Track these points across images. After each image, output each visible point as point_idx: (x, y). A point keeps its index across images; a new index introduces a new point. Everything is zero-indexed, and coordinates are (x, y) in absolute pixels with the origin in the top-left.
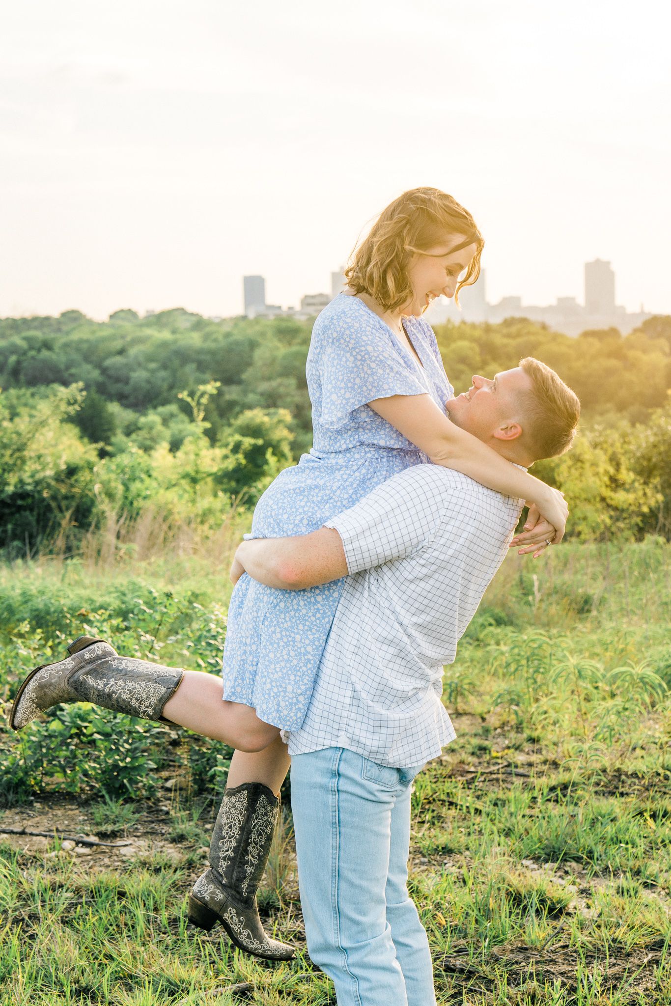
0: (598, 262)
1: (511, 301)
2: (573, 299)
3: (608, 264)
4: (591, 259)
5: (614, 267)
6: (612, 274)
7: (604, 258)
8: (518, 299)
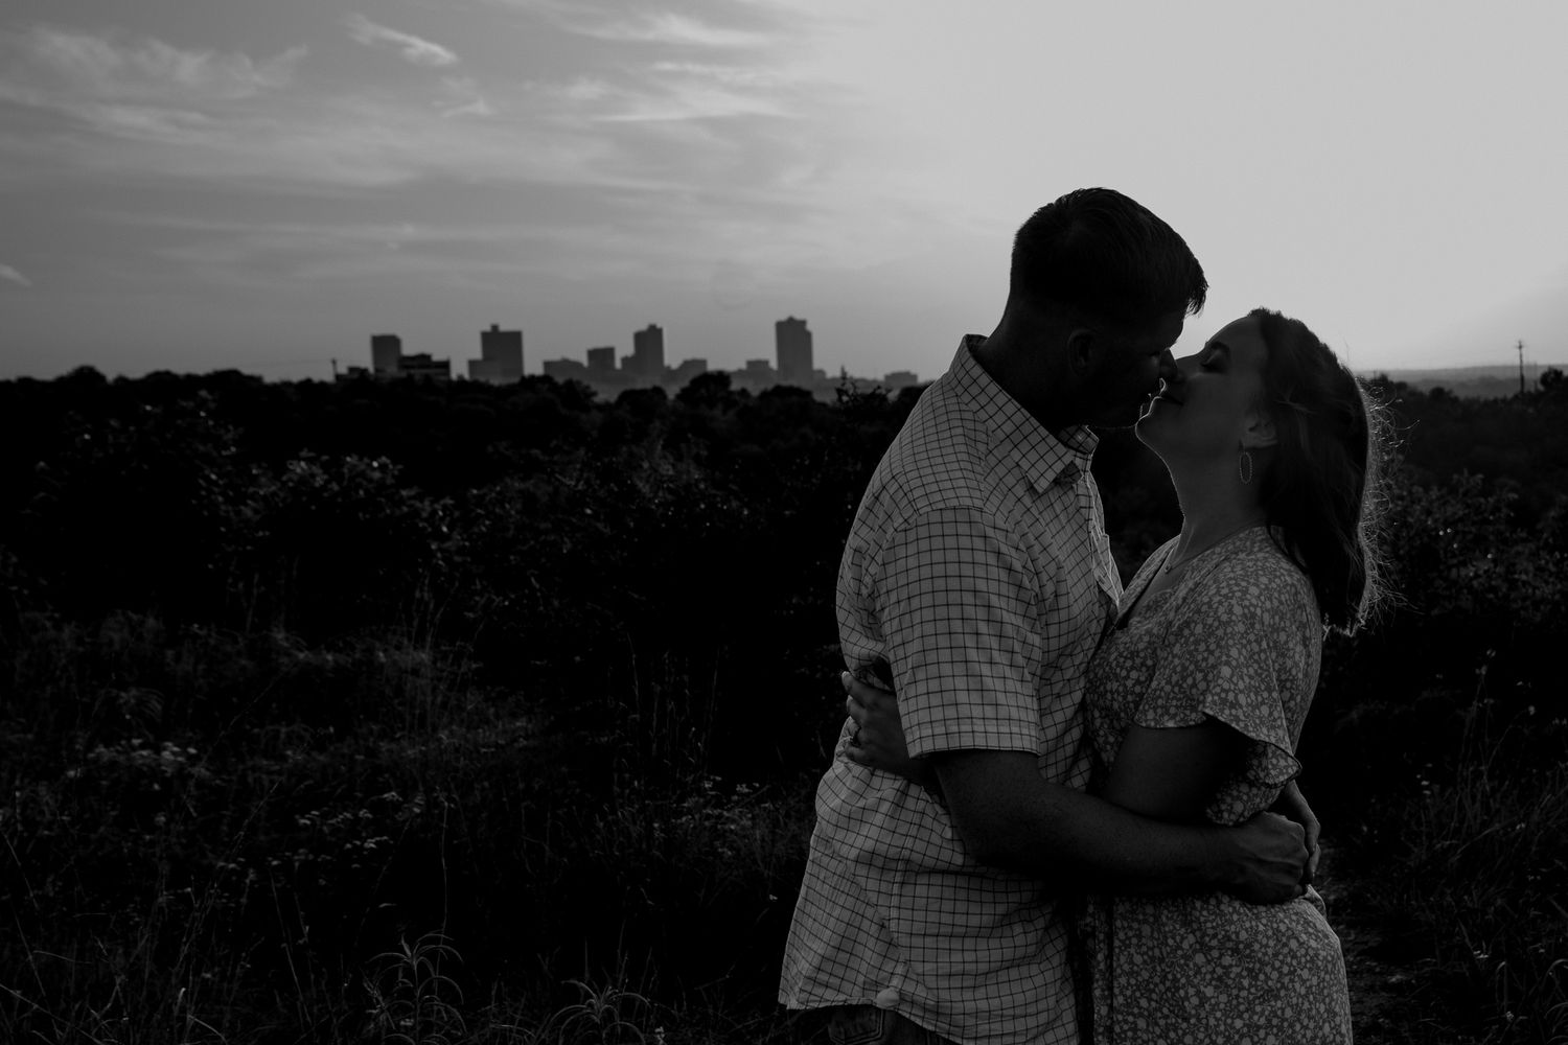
0: (791, 320)
1: (693, 367)
2: (766, 363)
3: (803, 323)
4: (783, 317)
5: (810, 327)
6: (808, 335)
7: (798, 316)
8: (703, 363)
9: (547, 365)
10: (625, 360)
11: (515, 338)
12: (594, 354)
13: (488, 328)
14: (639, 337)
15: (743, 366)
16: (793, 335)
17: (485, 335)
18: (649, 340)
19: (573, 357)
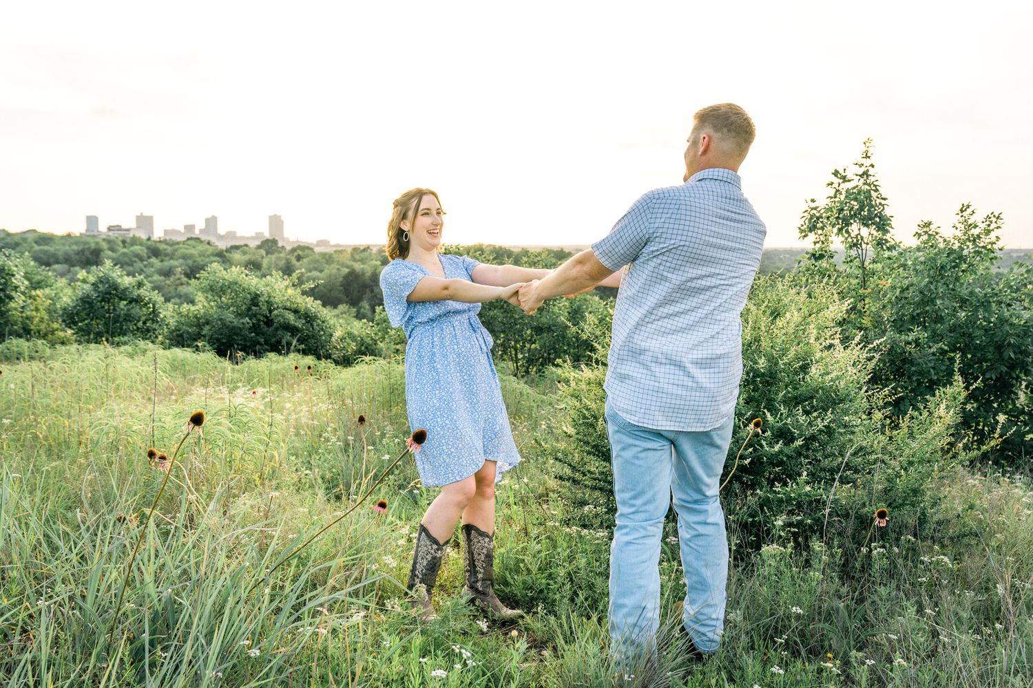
0: (275, 215)
1: (231, 235)
2: (263, 234)
3: (280, 216)
4: (272, 214)
5: (282, 218)
6: (282, 222)
7: (278, 214)
8: (234, 233)
9: (166, 232)
10: (201, 231)
11: (150, 219)
12: (186, 227)
13: (139, 215)
14: (207, 221)
15: (254, 235)
16: (276, 222)
17: (137, 217)
18: (211, 222)
19: (176, 228)
